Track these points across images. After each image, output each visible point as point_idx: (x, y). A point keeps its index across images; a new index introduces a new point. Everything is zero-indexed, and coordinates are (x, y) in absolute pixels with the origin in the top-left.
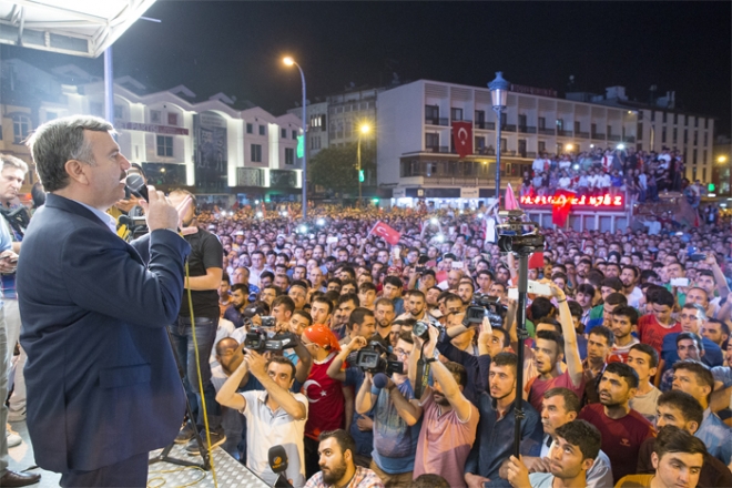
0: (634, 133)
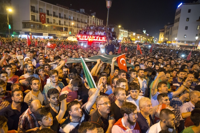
0: (87, 22)
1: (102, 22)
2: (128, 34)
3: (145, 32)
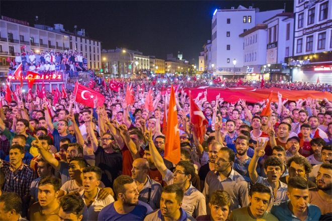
0: (68, 46)
1: (98, 45)
2: (151, 63)
3: (180, 57)
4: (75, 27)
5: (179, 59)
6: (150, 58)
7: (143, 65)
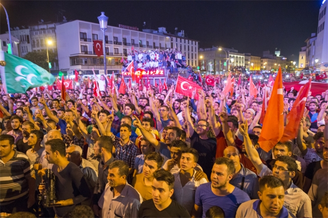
1: (196, 44)
2: (246, 60)
3: (278, 54)
4: (176, 29)
5: (276, 55)
6: (245, 55)
7: (238, 62)
